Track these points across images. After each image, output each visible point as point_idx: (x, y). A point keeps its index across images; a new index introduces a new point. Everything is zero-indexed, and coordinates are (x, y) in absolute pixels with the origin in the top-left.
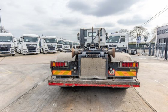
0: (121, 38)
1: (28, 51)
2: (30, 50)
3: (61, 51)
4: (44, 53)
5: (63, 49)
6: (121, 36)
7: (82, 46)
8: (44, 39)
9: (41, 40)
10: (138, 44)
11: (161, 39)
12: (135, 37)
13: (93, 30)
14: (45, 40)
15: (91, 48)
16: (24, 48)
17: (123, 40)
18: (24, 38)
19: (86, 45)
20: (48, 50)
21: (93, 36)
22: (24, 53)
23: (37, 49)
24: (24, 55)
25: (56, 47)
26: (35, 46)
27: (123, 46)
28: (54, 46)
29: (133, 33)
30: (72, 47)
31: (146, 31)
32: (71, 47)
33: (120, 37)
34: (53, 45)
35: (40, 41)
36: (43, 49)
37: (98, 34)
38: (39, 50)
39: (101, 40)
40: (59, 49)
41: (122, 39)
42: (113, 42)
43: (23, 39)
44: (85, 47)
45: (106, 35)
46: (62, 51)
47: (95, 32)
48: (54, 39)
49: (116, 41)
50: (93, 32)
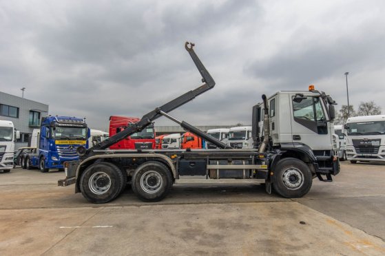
1: (356, 155)
26: (374, 143)
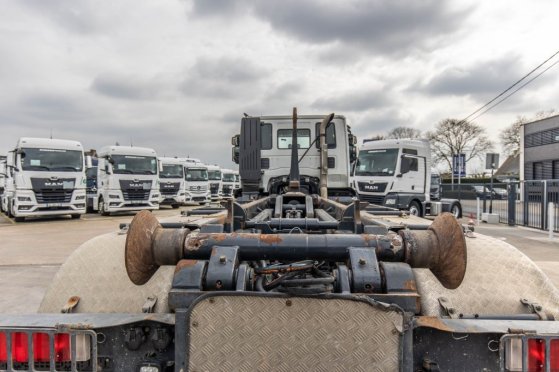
0: (402, 157)
1: (37, 205)
2: (46, 200)
3: (176, 206)
4: (107, 214)
5: (184, 197)
6: (405, 151)
7: (250, 186)
8: (107, 157)
9: (95, 163)
10: (456, 181)
11: (541, 163)
12: (444, 155)
13: (295, 122)
14: (112, 163)
15: (286, 200)
16: (20, 194)
17: (410, 165)
18: (23, 155)
19: (265, 186)
20: (121, 199)
21: (295, 147)
22: (19, 213)
23: (77, 198)
24: (21, 220)
25: (155, 189)
26: (67, 185)
27: (413, 188)
28: (145, 186)
29: (437, 143)
30: (221, 189)
31: (482, 135)
32: (214, 189)
33: (400, 153)
34: (141, 182)
35: (90, 165)
36: (101, 196)
37: (318, 139)
38: (84, 201)
39: (331, 163)
40: (169, 197)
41: (408, 159)
42: (372, 171)
43: (19, 156)
44: (262, 190)
45: (351, 145)
46: (182, 204)
47: (306, 132)
48: (149, 159)
49: (385, 170)
50: (295, 133)
